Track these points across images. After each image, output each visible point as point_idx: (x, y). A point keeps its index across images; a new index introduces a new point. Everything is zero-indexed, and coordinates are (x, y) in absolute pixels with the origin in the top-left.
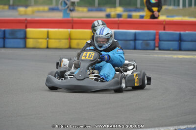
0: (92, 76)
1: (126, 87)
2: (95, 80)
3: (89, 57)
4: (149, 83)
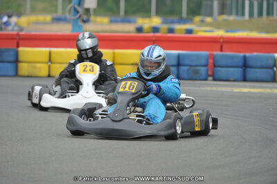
0: (133, 116)
1: (182, 132)
2: (139, 121)
3: (129, 88)
4: (215, 127)
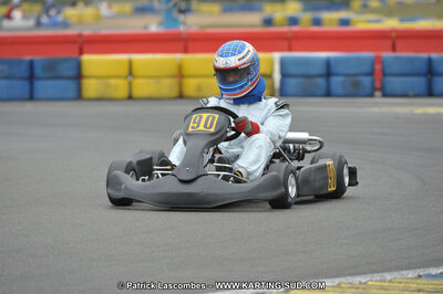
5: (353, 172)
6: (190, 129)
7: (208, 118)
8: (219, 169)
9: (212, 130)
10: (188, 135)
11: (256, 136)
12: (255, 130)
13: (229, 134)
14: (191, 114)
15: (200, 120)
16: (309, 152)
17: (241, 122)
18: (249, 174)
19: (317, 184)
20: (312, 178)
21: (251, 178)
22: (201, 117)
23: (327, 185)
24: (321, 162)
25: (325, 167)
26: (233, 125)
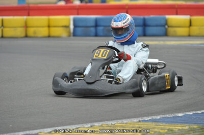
5: (180, 79)
6: (94, 57)
7: (104, 51)
8: (108, 77)
9: (105, 58)
10: (93, 60)
11: (129, 61)
12: (129, 58)
13: (114, 60)
14: (96, 49)
15: (100, 53)
16: (159, 69)
17: (121, 54)
18: (124, 80)
19: (159, 86)
20: (156, 82)
21: (125, 82)
22: (100, 51)
23: (165, 86)
24: (163, 75)
25: (164, 77)
26: (117, 55)
